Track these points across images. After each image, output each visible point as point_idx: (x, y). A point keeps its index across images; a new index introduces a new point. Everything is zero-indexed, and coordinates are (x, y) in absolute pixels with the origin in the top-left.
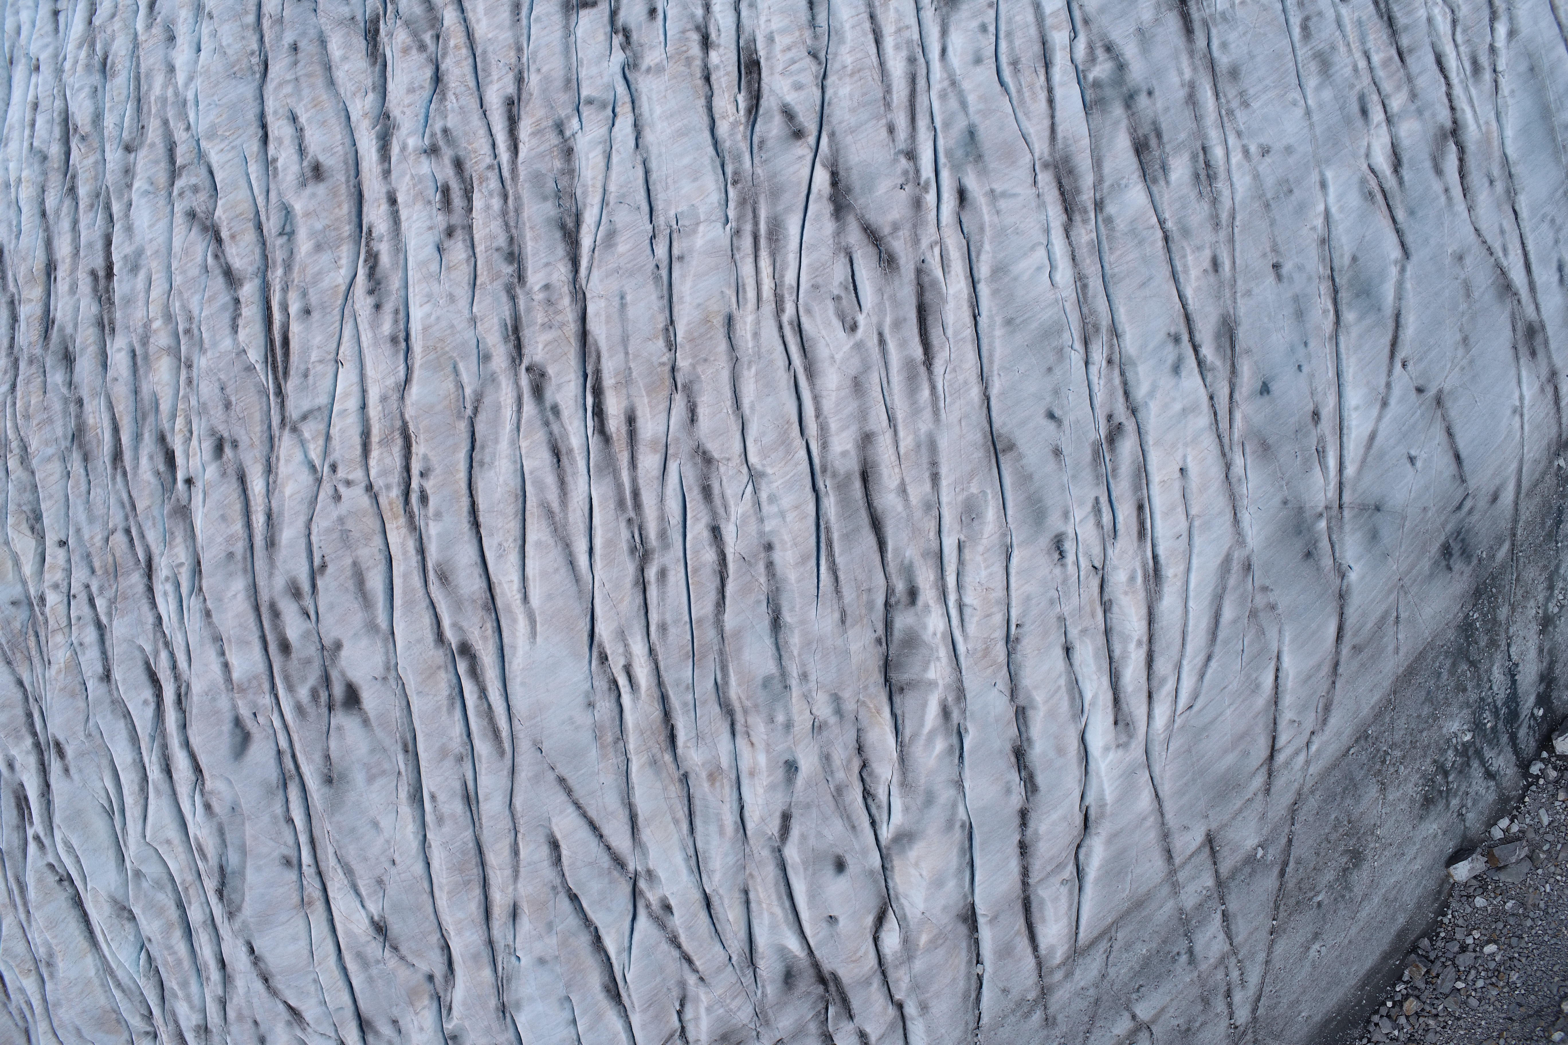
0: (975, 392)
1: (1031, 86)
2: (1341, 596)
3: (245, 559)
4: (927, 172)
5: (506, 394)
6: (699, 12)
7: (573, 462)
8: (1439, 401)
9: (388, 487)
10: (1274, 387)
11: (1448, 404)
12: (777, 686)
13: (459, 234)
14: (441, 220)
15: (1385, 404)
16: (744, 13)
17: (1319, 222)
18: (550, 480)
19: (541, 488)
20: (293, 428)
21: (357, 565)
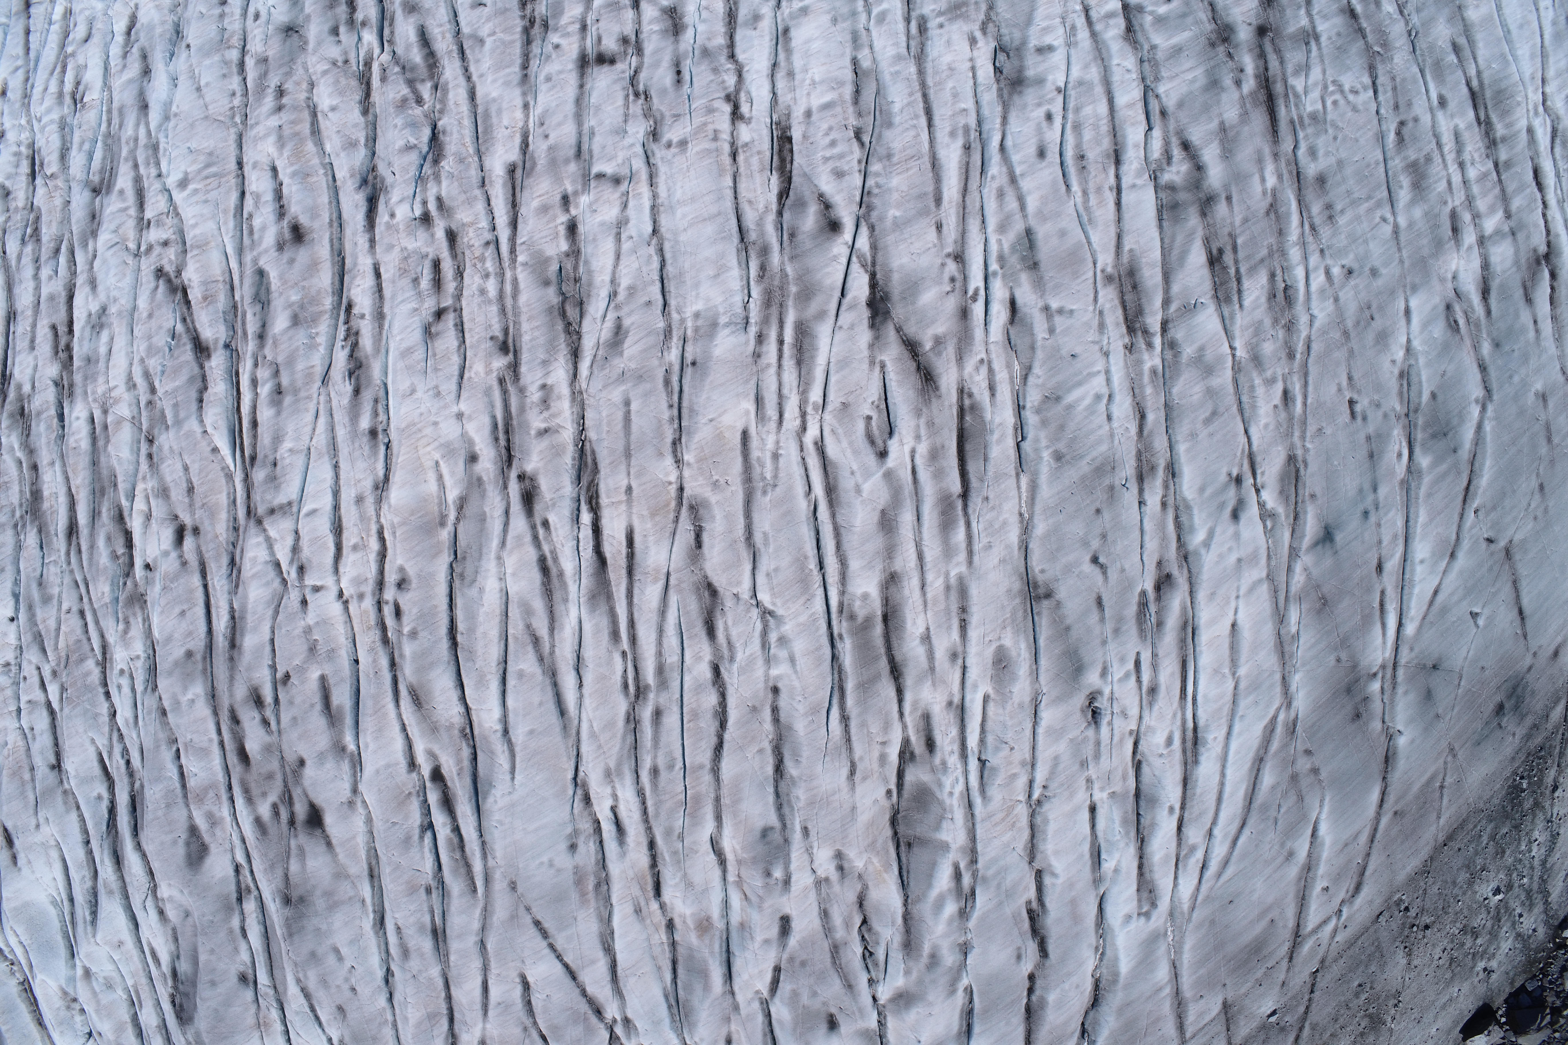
0: (1013, 535)
1: (1099, 190)
2: (1387, 760)
3: (204, 658)
4: (976, 281)
5: (493, 505)
6: (731, 80)
7: (564, 585)
8: (1508, 553)
9: (361, 597)
10: (1339, 537)
11: (1517, 557)
12: (776, 837)
13: (450, 319)
14: (430, 305)
15: (1453, 555)
16: (781, 84)
17: (1400, 354)
18: (538, 605)
19: (528, 611)
20: (259, 522)
21: (323, 679)
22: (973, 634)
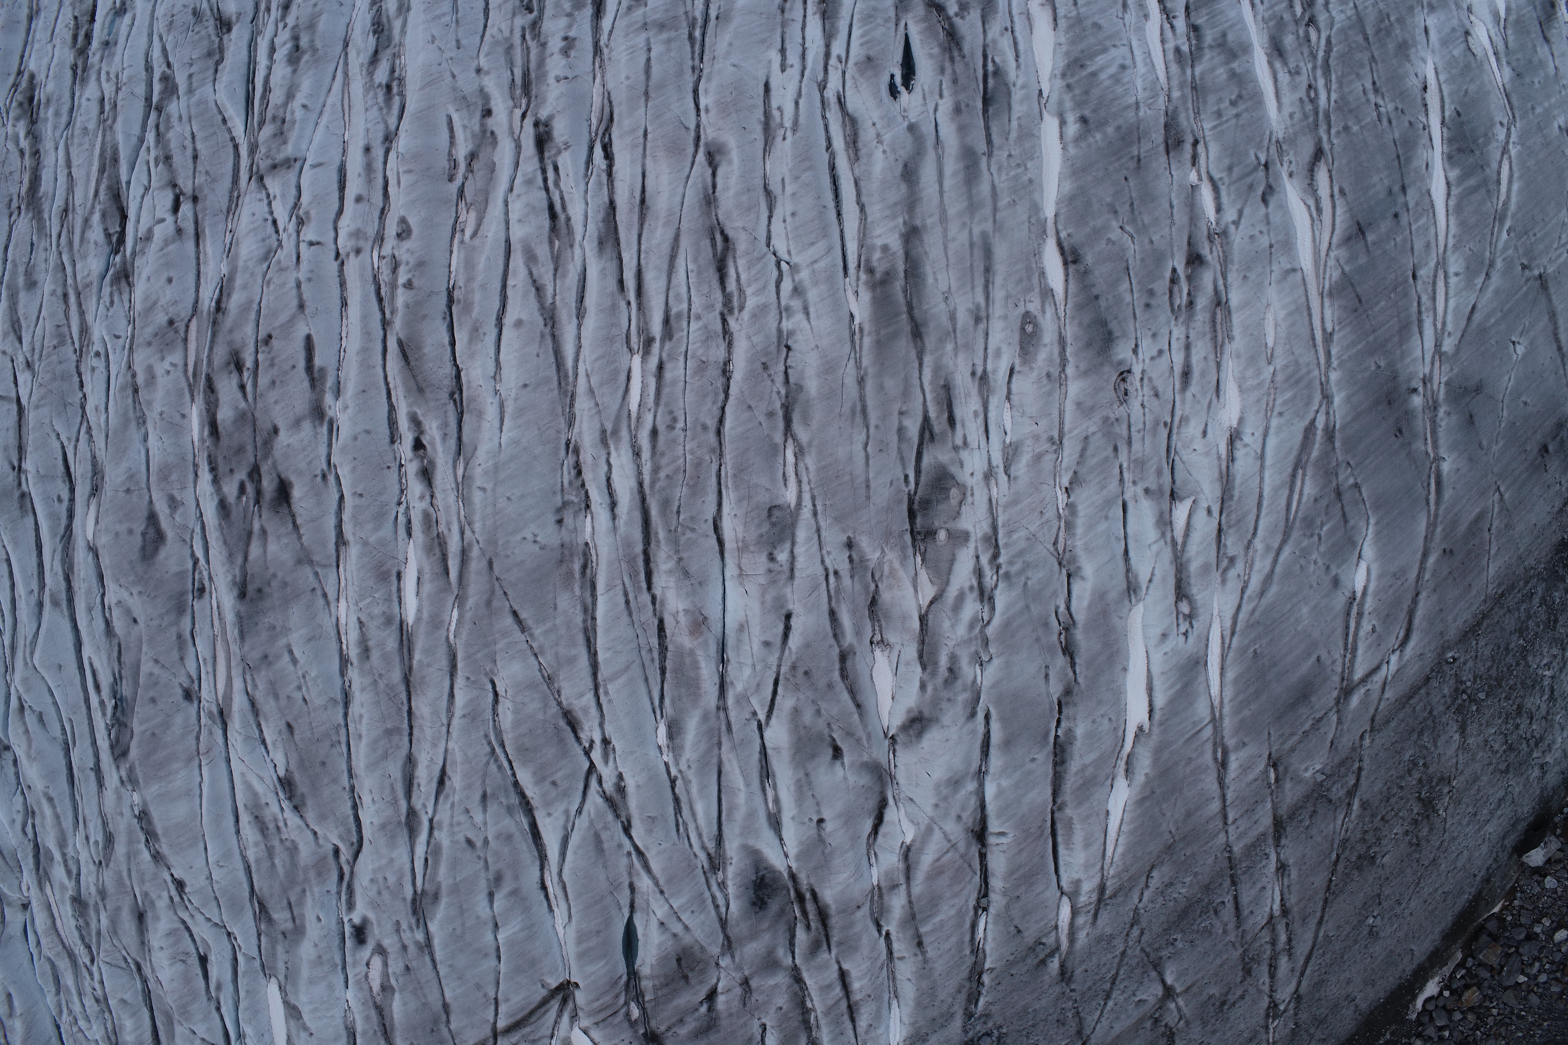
5: (504, 154)
8: (1543, 282)
9: (357, 251)
10: (1371, 235)
11: (1552, 289)
18: (543, 248)
19: (531, 257)
20: (261, 179)
21: (309, 338)
22: (998, 294)
